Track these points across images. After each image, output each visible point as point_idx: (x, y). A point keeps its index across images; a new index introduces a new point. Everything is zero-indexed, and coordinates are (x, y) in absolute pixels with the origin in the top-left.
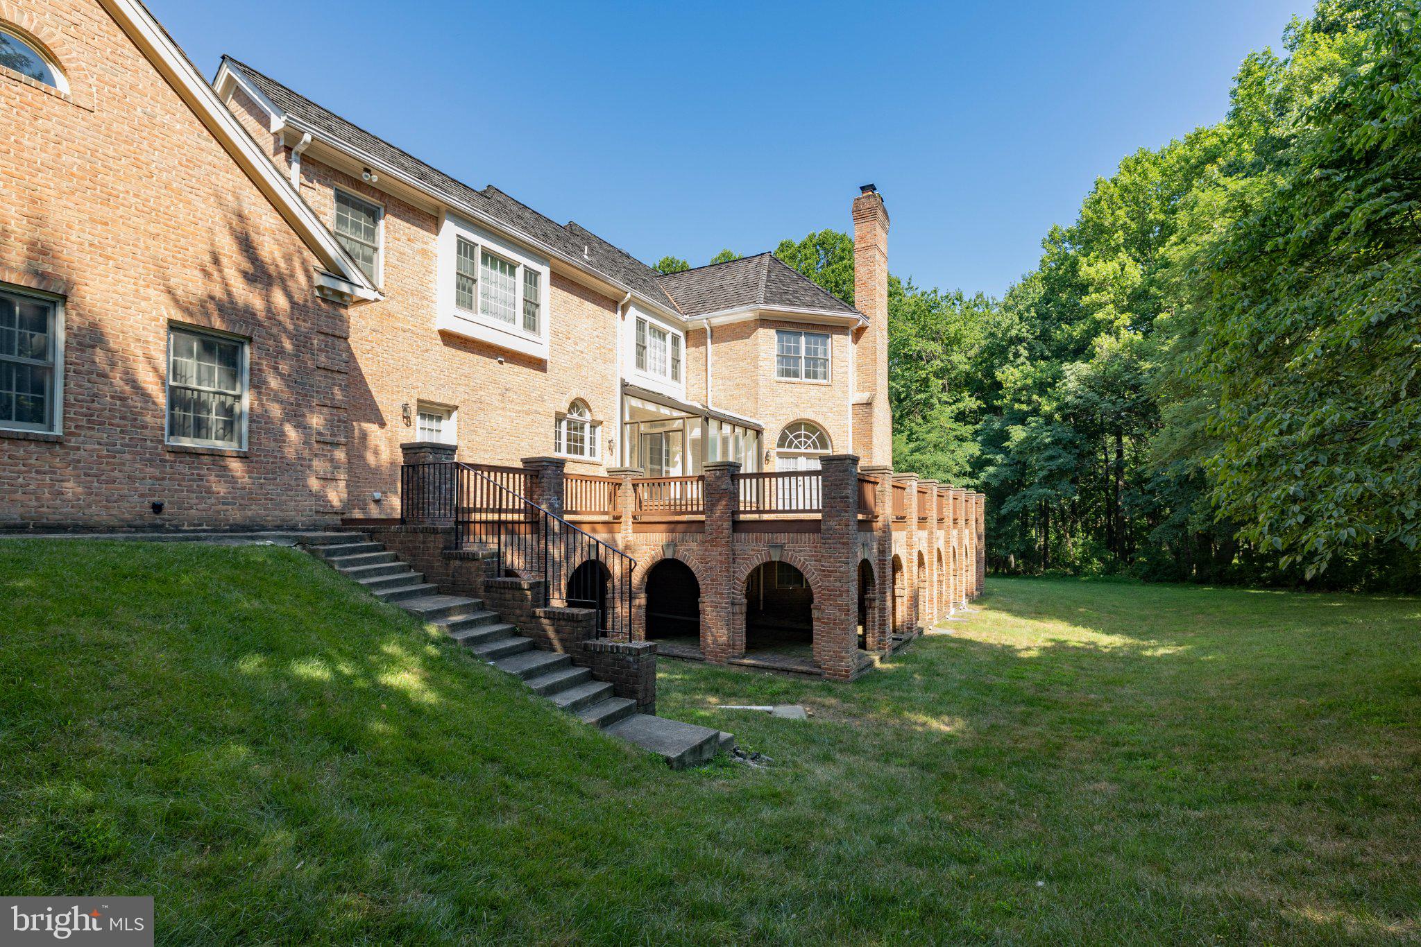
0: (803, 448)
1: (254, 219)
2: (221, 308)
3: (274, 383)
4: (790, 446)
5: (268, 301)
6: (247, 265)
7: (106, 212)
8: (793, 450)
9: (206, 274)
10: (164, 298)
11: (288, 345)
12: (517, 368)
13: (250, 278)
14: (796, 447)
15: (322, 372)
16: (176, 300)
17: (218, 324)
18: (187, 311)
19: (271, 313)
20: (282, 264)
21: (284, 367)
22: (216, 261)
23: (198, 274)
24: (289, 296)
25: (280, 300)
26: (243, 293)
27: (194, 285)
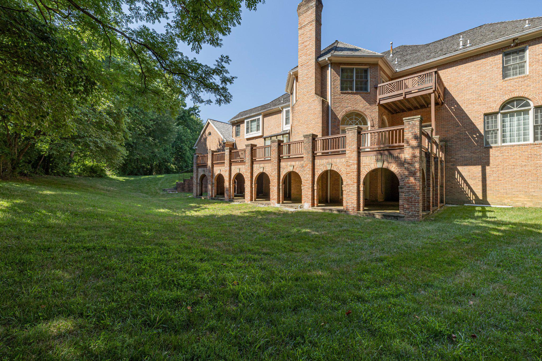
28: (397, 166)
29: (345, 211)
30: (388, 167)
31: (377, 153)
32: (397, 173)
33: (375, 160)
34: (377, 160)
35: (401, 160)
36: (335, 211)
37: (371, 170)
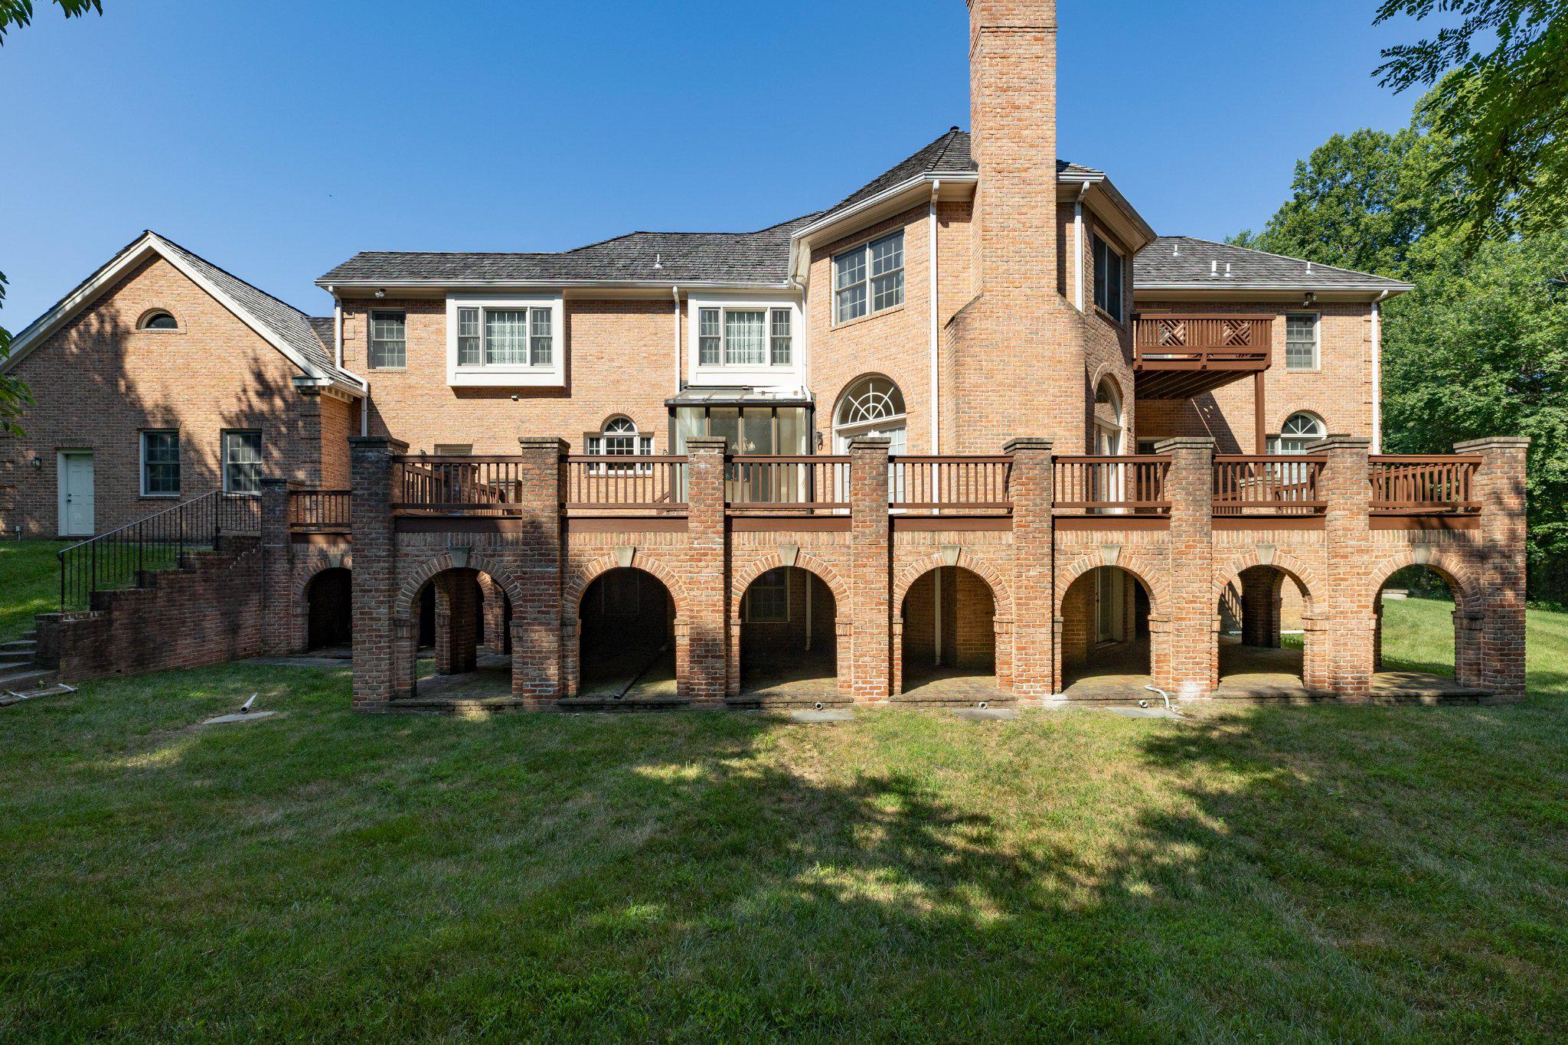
0: (871, 418)
1: (263, 359)
2: (246, 416)
3: (276, 453)
4: (854, 419)
5: (272, 405)
6: (259, 387)
7: (192, 382)
8: (859, 423)
9: (239, 399)
10: (219, 418)
11: (284, 429)
12: (534, 401)
13: (259, 394)
14: (863, 418)
15: (304, 441)
16: (224, 418)
17: (245, 425)
18: (229, 422)
19: (273, 411)
20: (279, 380)
21: (282, 444)
22: (245, 391)
23: (235, 400)
24: (284, 399)
25: (278, 402)
26: (259, 405)
27: (232, 407)
28: (1463, 561)
29: (1334, 697)
30: (1440, 563)
31: (1412, 522)
32: (1464, 579)
33: (1406, 543)
34: (1413, 542)
35: (1471, 546)
36: (1298, 700)
37: (1395, 569)
